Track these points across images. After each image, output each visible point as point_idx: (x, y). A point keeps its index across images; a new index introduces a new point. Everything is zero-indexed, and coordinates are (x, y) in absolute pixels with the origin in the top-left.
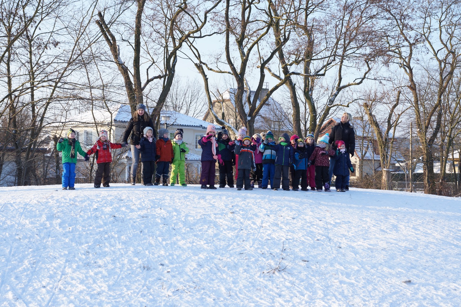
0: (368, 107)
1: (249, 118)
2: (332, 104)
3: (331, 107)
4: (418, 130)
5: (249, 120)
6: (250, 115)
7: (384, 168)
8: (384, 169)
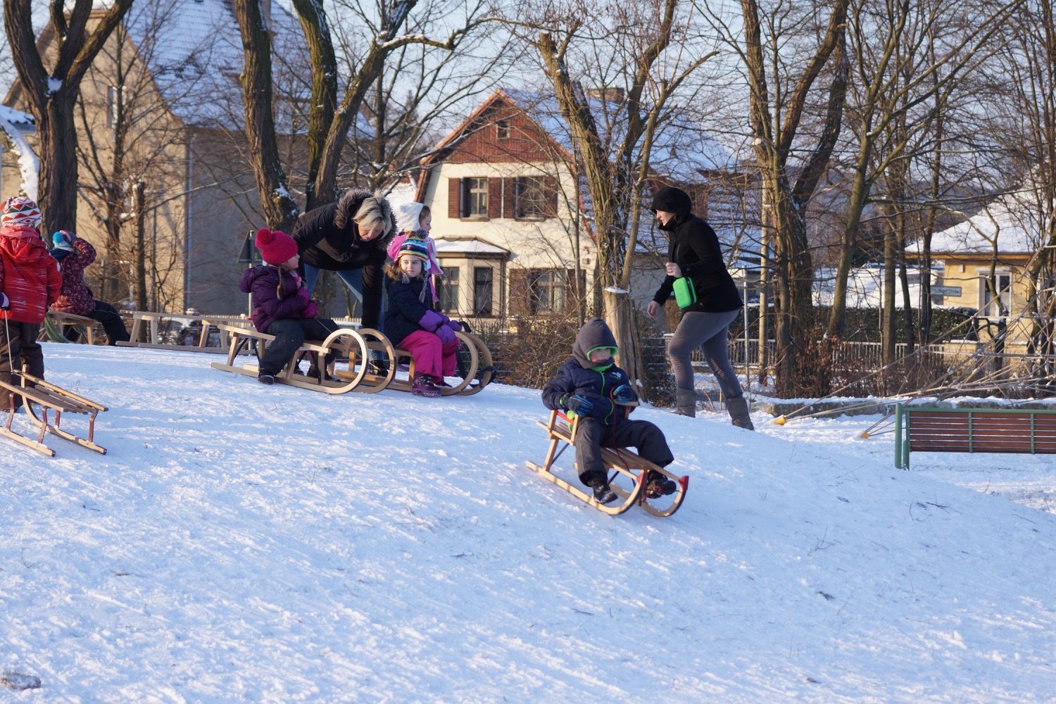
0: (554, 50)
1: (55, 86)
2: (393, 36)
3: (392, 48)
4: (758, 141)
5: (54, 94)
6: (60, 73)
7: (611, 284)
8: (609, 289)
